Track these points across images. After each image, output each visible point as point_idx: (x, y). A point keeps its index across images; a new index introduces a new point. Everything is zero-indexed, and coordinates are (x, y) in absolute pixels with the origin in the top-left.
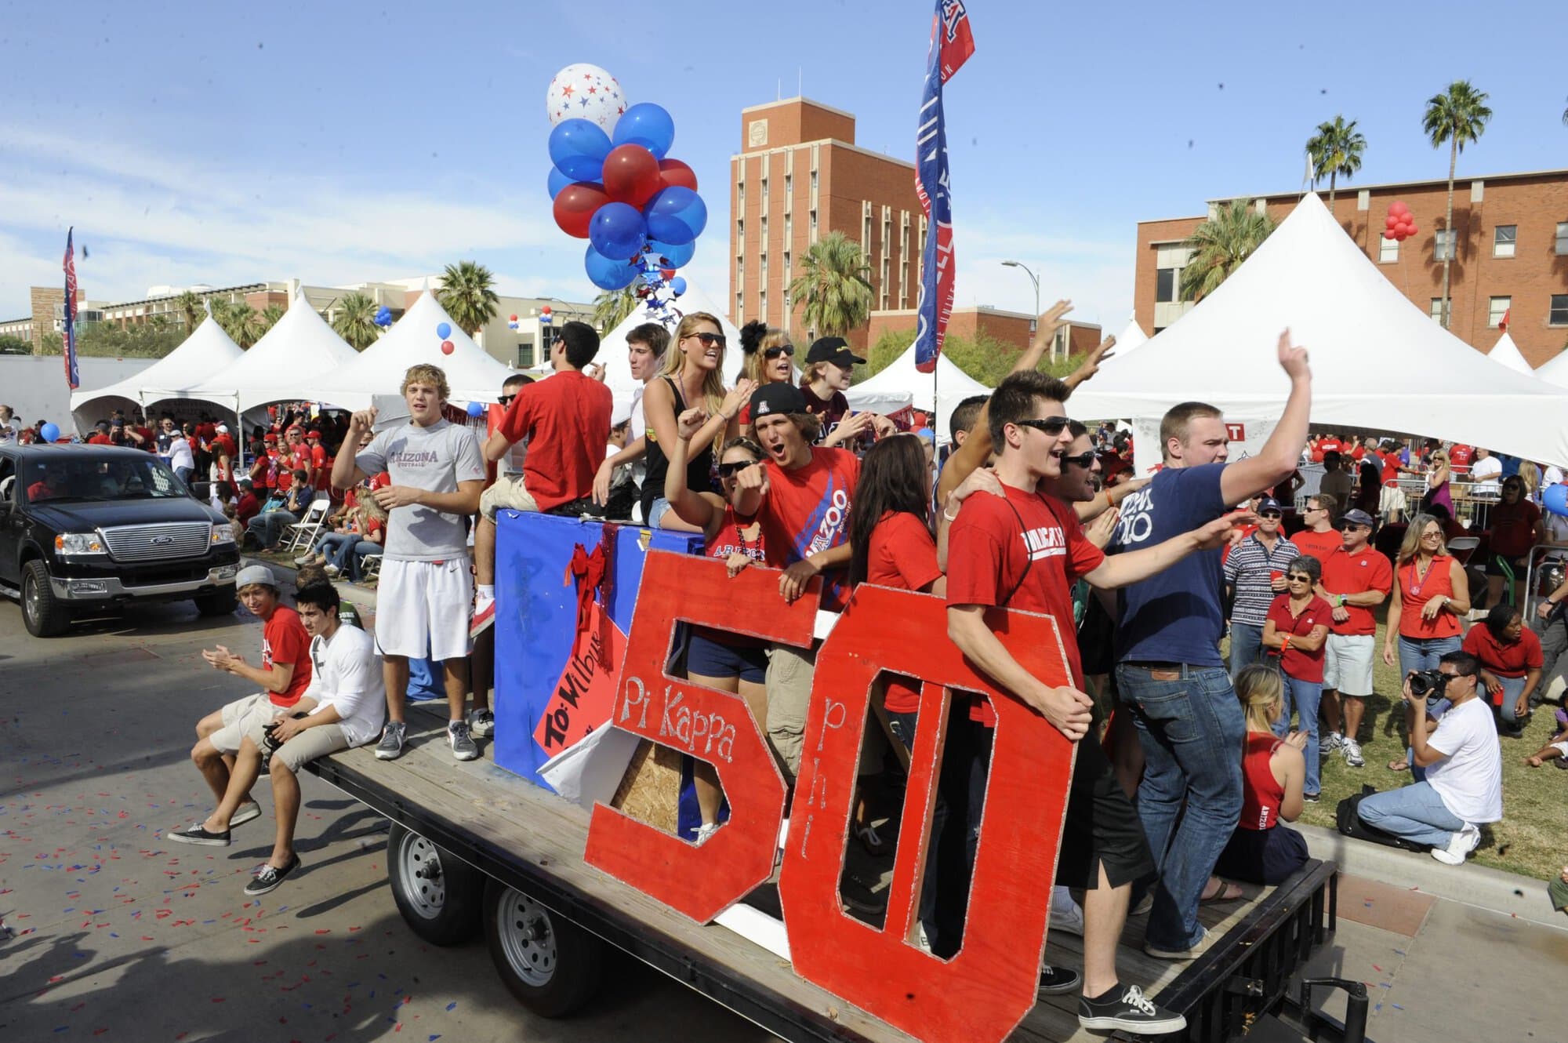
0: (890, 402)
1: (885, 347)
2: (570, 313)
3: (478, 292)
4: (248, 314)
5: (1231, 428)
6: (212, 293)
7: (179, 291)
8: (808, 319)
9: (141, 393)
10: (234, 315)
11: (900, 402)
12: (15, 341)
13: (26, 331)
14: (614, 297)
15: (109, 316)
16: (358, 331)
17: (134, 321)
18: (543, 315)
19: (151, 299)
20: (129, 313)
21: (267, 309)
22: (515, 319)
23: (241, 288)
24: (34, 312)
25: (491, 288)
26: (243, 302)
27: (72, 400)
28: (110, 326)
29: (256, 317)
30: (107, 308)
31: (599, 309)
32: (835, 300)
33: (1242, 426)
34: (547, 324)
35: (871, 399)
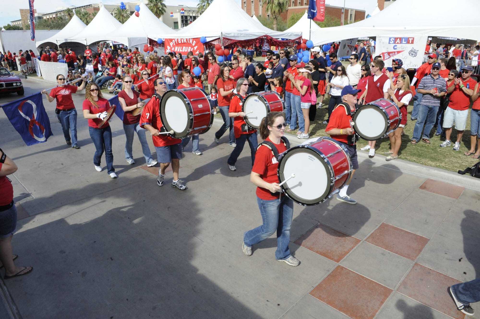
0: (295, 35)
1: (293, 19)
2: (190, 11)
3: (159, 4)
4: (88, 15)
5: (410, 39)
6: (76, 8)
7: (65, 8)
8: (268, 9)
9: (57, 41)
10: (83, 15)
11: (298, 35)
12: (17, 27)
13: (20, 24)
14: (204, 4)
15: (45, 18)
16: (122, 19)
17: (53, 19)
18: (181, 11)
19: (57, 11)
20: (51, 16)
21: (93, 13)
22: (172, 13)
23: (84, 6)
24: (22, 17)
25: (163, 3)
26: (86, 11)
27: (36, 44)
28: (45, 21)
29: (90, 16)
30: (44, 15)
31: (199, 8)
32: (277, 2)
33: (413, 38)
34: (182, 15)
35: (288, 34)
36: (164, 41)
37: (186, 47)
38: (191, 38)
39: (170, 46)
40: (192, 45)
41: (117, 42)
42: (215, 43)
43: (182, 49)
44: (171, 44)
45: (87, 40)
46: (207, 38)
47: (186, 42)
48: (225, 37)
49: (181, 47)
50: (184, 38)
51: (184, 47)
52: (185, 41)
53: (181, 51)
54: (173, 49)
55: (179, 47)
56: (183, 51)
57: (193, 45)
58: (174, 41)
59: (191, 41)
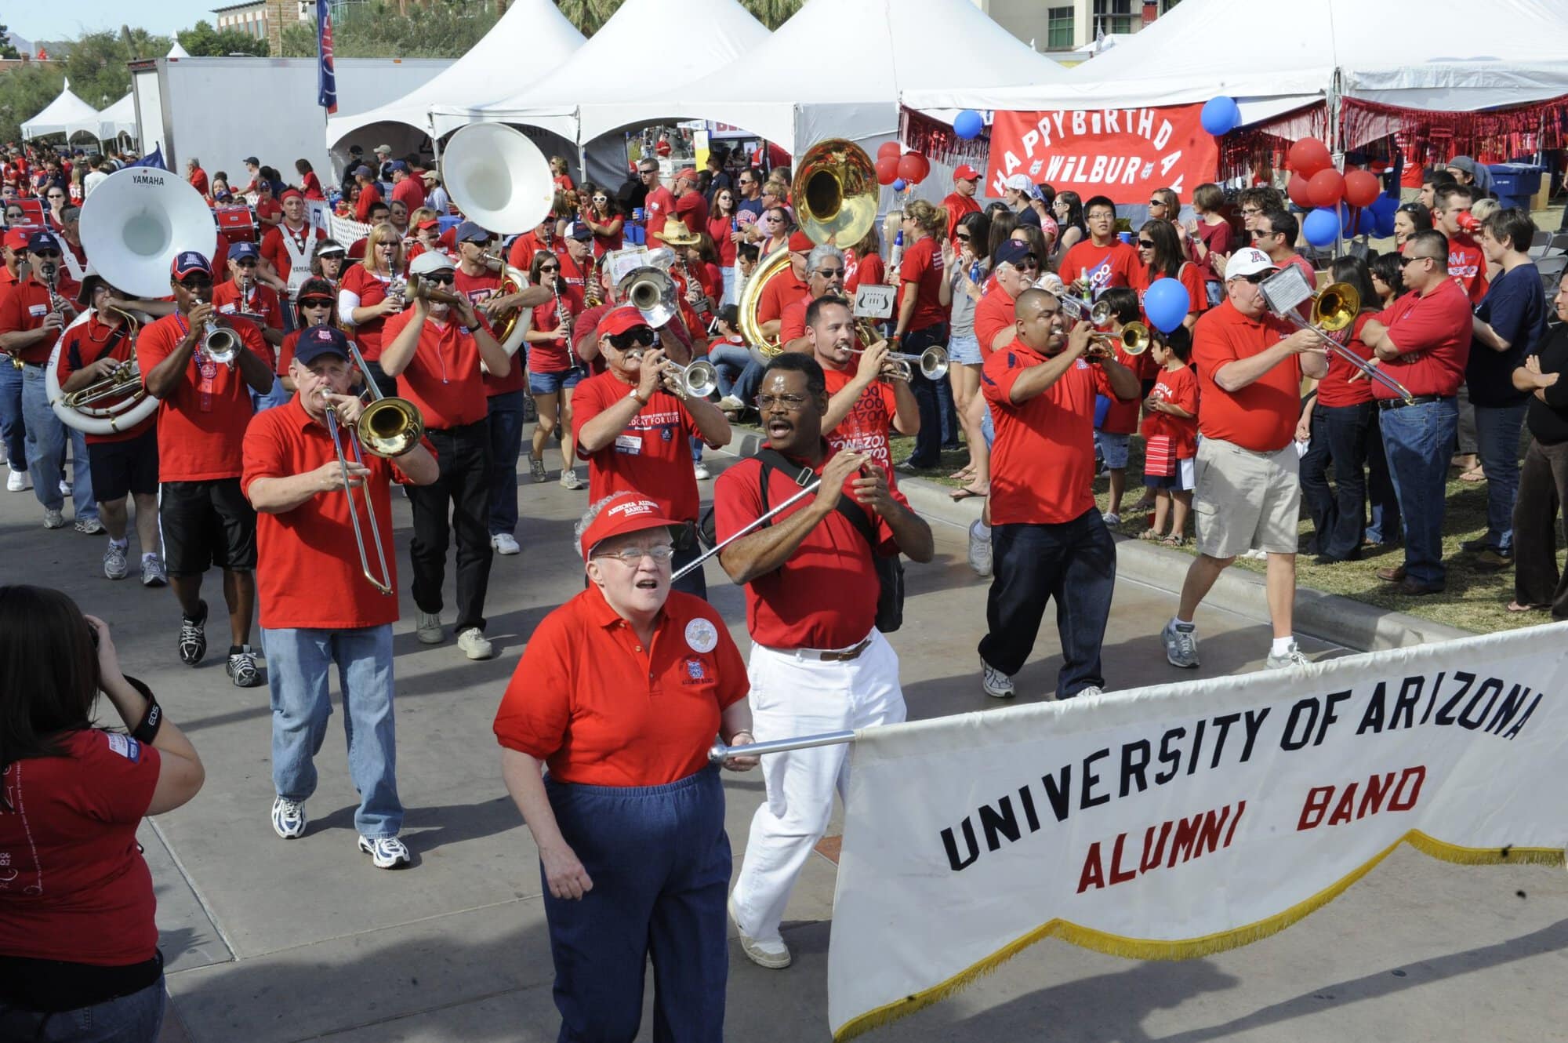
9: (430, 116)
27: (328, 131)
36: (991, 122)
37: (1114, 159)
38: (1148, 108)
39: (1019, 150)
40: (1153, 146)
41: (733, 128)
42: (1296, 132)
43: (1087, 171)
44: (1025, 139)
45: (582, 115)
46: (1242, 107)
47: (1117, 129)
48: (1355, 95)
49: (1083, 159)
50: (1106, 107)
51: (1102, 159)
52: (1111, 121)
53: (1080, 178)
54: (1036, 168)
55: (1073, 159)
56: (1094, 179)
57: (1159, 145)
58: (1045, 121)
59: (1146, 124)
